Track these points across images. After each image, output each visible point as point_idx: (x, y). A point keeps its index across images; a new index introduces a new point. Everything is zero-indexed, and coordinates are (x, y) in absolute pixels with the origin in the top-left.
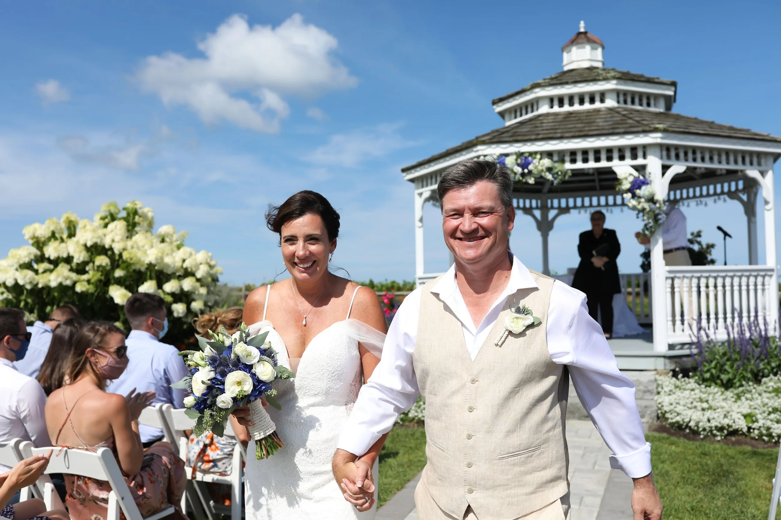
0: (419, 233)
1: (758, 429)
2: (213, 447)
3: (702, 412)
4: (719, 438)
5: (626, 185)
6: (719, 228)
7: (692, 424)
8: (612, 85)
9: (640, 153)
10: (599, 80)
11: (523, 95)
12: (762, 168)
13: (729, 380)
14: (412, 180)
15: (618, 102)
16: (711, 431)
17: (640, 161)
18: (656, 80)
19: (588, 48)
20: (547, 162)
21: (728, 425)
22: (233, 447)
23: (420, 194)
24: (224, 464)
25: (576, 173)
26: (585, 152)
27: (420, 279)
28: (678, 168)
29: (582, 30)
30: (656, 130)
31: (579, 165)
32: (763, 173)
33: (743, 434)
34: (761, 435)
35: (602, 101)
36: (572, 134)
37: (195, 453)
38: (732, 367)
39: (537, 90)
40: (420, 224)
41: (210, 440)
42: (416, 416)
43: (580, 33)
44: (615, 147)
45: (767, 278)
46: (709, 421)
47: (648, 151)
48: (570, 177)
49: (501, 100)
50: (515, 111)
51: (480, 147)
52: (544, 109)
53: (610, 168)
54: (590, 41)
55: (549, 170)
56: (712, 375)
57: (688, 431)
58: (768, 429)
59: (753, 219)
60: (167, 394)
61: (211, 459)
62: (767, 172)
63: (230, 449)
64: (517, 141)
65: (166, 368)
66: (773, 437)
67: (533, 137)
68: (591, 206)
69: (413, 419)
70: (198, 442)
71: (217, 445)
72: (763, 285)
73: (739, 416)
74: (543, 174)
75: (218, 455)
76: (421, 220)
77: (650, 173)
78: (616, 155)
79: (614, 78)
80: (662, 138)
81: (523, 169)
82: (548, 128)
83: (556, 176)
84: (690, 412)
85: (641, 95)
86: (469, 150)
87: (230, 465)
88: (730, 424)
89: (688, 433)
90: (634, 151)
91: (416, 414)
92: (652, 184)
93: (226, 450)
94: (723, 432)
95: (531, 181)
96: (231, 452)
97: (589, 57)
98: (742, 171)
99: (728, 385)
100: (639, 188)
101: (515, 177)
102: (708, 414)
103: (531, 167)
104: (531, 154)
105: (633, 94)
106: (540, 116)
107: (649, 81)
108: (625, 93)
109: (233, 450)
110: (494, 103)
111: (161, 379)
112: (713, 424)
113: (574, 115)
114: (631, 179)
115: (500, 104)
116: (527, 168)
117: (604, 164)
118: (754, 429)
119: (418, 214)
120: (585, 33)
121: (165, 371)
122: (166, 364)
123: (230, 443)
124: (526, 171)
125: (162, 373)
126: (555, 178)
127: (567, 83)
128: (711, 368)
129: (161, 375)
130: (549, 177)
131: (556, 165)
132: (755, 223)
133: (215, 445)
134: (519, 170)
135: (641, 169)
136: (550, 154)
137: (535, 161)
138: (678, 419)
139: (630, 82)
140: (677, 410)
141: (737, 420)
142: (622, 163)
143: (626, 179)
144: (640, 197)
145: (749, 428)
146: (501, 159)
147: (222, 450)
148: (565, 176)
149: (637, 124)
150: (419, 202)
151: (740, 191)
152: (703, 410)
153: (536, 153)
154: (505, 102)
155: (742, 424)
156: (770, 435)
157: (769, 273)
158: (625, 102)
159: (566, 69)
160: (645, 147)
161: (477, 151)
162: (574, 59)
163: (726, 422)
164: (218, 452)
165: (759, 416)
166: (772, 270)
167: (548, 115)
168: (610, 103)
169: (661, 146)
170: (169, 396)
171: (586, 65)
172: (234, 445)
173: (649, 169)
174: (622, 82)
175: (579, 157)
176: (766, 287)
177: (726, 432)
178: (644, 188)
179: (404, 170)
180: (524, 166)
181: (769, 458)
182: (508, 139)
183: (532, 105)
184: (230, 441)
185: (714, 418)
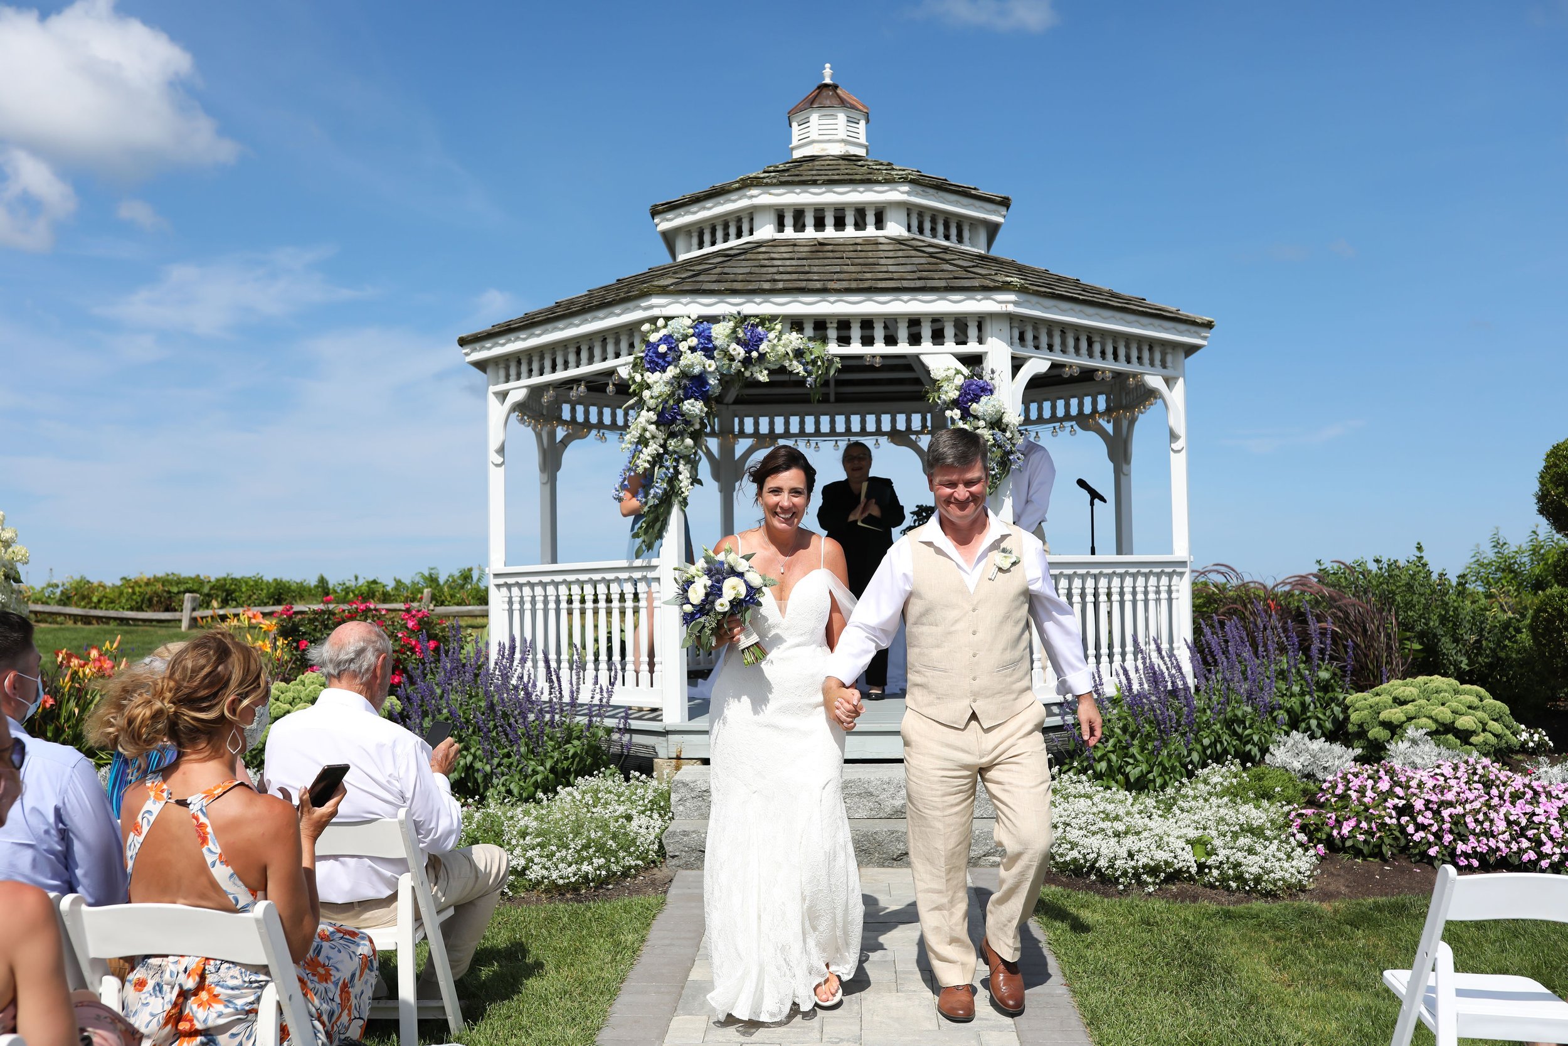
0: (497, 478)
1: (1217, 868)
2: (204, 995)
3: (1116, 839)
4: (1151, 889)
5: (950, 393)
6: (1082, 483)
7: (1102, 863)
8: (898, 194)
9: (973, 332)
10: (878, 182)
11: (721, 199)
12: (1169, 372)
13: (1143, 776)
14: (481, 365)
15: (909, 230)
16: (1137, 876)
17: (972, 347)
18: (973, 192)
19: (842, 117)
20: (794, 340)
21: (1166, 863)
22: (259, 991)
23: (503, 396)
24: (234, 1035)
25: (851, 364)
26: (867, 323)
27: (496, 575)
28: (1037, 365)
29: (828, 81)
30: (1005, 287)
31: (856, 348)
32: (1169, 381)
33: (1191, 878)
34: (1224, 879)
35: (879, 224)
36: (845, 285)
37: (153, 1015)
38: (1143, 749)
39: (754, 192)
40: (500, 460)
41: (197, 979)
42: (543, 877)
43: (826, 86)
44: (926, 315)
45: (1175, 579)
46: (1131, 855)
47: (988, 327)
48: (838, 371)
49: (672, 207)
50: (700, 233)
51: (655, 301)
52: (766, 231)
53: (917, 357)
54: (843, 104)
55: (799, 354)
56: (1110, 766)
57: (1093, 877)
58: (1236, 865)
59: (1125, 467)
60: (61, 868)
61: (199, 1026)
62: (1176, 379)
63: (252, 998)
64: (734, 292)
65: (60, 805)
66: (1246, 882)
67: (766, 286)
68: (848, 431)
69: (539, 883)
70: (159, 987)
71: (218, 990)
72: (1170, 592)
73: (1181, 843)
74: (787, 363)
75: (220, 1015)
76: (501, 451)
77: (993, 372)
78: (926, 331)
79: (905, 180)
80: (1015, 303)
81: (749, 352)
82: (789, 269)
83: (810, 367)
84: (1095, 842)
85: (948, 217)
86: (631, 305)
87: (248, 1038)
88: (1170, 860)
89: (1094, 882)
90: (962, 326)
91: (545, 873)
92: (996, 393)
93: (240, 1002)
94: (1158, 877)
95: (763, 377)
96: (255, 1006)
97: (842, 134)
98: (1135, 375)
99: (1139, 786)
100: (976, 399)
101: (730, 366)
102: (1129, 842)
103: (764, 347)
104: (766, 320)
105: (935, 214)
106: (760, 244)
107: (964, 193)
108: (921, 211)
109: (258, 999)
110: (655, 212)
111: (47, 832)
112: (1143, 860)
113: (830, 248)
114: (959, 380)
115: (670, 216)
116: (757, 350)
117: (903, 348)
118: (1210, 868)
119: (495, 435)
120: (835, 87)
121: (57, 810)
122: (63, 792)
123: (251, 982)
124: (755, 354)
125: (51, 819)
126: (810, 374)
127: (814, 183)
128: (1109, 752)
129: (48, 824)
130: (798, 368)
131: (811, 345)
132: (1128, 475)
133: (209, 992)
134: (739, 351)
135: (973, 361)
136: (796, 323)
137: (772, 335)
138: (1074, 854)
139: (931, 191)
140: (1069, 837)
141: (1179, 852)
142: (938, 348)
143: (948, 379)
144: (976, 418)
145: (1201, 867)
146: (701, 327)
147: (228, 1002)
148: (828, 369)
149: (964, 274)
150: (497, 411)
151: (1102, 415)
152: (1117, 835)
153: (773, 318)
154: (682, 211)
155: (1188, 859)
156: (1239, 878)
157: (1178, 570)
158: (921, 231)
159: (797, 154)
160: (982, 321)
161: (651, 307)
162: (814, 135)
163: (1161, 856)
164: (219, 1007)
165: (1218, 842)
166: (1183, 564)
167: (773, 243)
168: (895, 228)
169: (1010, 317)
170: (66, 876)
171: (837, 150)
172: (262, 987)
173: (988, 364)
174: (919, 189)
175: (856, 333)
176: (1174, 595)
177: (1162, 875)
178: (984, 399)
179: (463, 342)
180: (751, 344)
181: (1254, 922)
182: (715, 286)
183: (741, 222)
184: (253, 978)
185: (1139, 851)
